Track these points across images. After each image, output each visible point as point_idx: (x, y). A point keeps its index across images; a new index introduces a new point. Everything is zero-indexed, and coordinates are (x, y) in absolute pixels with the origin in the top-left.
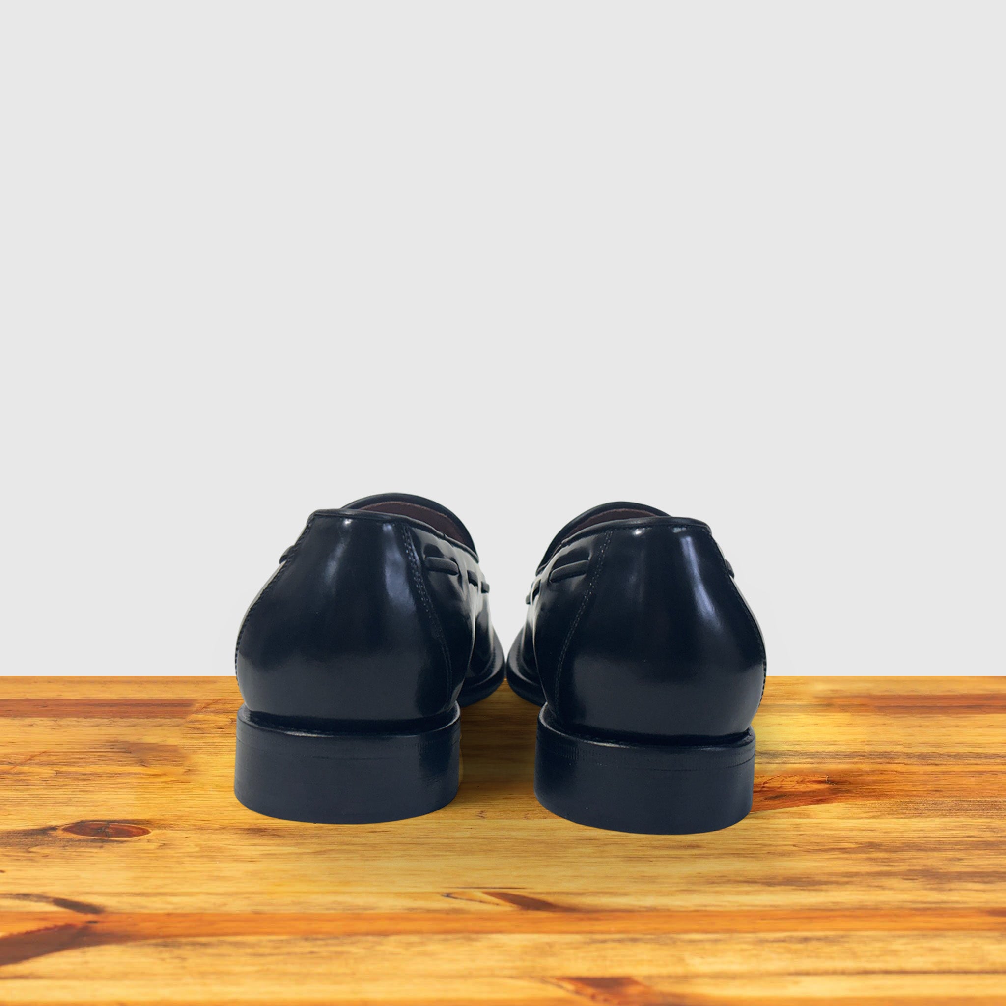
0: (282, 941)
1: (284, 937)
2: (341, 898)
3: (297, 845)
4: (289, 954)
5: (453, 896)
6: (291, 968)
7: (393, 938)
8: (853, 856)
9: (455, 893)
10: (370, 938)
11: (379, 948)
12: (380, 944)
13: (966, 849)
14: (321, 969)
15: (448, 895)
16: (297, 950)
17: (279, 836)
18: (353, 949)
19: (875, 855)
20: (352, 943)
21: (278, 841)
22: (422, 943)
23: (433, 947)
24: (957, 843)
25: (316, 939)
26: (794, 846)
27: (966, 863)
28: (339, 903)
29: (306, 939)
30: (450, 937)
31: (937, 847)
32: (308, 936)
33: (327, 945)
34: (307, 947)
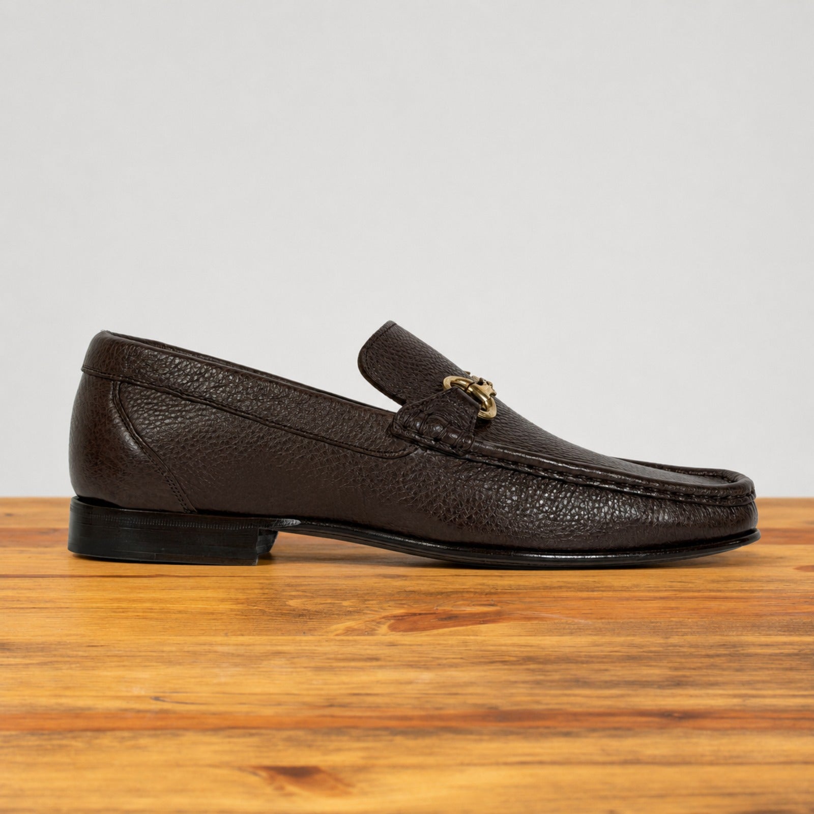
0: (11, 736)
1: (13, 733)
2: (63, 701)
3: (24, 657)
4: (18, 746)
5: (162, 699)
6: (19, 759)
7: (109, 733)
8: (513, 667)
9: (161, 697)
10: (89, 734)
11: (98, 741)
12: (96, 738)
13: (612, 662)
14: (46, 759)
15: (157, 699)
16: (23, 743)
17: (8, 649)
18: (73, 743)
19: (532, 666)
20: (74, 738)
21: (8, 654)
22: (134, 738)
23: (143, 741)
24: (605, 657)
25: (43, 734)
26: (462, 658)
27: (612, 673)
28: (61, 705)
29: (33, 734)
30: (159, 732)
31: (589, 660)
32: (34, 732)
33: (51, 739)
34: (33, 741)
